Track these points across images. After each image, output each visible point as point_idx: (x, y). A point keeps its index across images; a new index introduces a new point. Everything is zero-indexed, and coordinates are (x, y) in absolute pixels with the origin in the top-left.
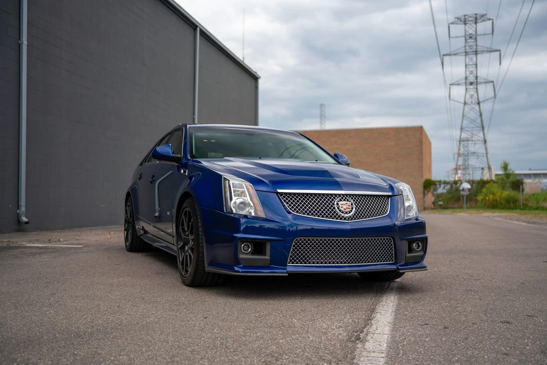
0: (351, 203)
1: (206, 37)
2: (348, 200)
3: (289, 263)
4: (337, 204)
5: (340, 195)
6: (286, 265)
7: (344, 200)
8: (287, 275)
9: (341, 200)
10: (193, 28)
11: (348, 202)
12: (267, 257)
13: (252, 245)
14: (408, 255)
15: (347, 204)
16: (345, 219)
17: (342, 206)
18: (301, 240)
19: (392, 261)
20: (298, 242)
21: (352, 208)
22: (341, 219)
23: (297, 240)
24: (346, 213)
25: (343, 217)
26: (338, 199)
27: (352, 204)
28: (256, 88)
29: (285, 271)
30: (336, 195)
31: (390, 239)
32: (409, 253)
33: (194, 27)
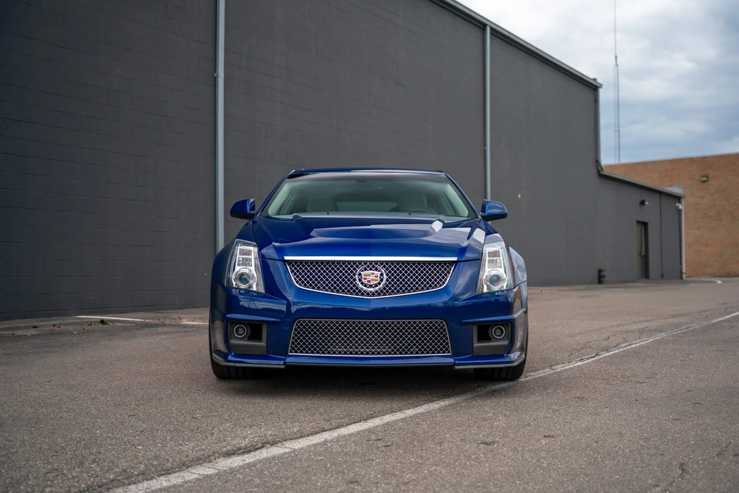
0: (380, 273)
1: (502, 37)
2: (376, 269)
3: (291, 352)
4: (360, 274)
5: (365, 262)
6: (286, 355)
7: (371, 269)
8: (283, 367)
9: (365, 269)
10: (480, 27)
11: (375, 272)
12: (263, 344)
13: (249, 328)
14: (476, 345)
15: (373, 274)
16: (368, 294)
17: (365, 277)
18: (304, 322)
19: (449, 352)
20: (301, 325)
21: (382, 280)
22: (362, 295)
23: (299, 322)
24: (371, 286)
25: (365, 292)
26: (362, 268)
27: (382, 275)
28: (596, 101)
29: (282, 362)
30: (360, 262)
31: (442, 323)
32: (478, 342)
33: (483, 27)
